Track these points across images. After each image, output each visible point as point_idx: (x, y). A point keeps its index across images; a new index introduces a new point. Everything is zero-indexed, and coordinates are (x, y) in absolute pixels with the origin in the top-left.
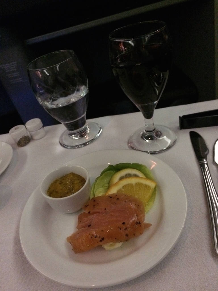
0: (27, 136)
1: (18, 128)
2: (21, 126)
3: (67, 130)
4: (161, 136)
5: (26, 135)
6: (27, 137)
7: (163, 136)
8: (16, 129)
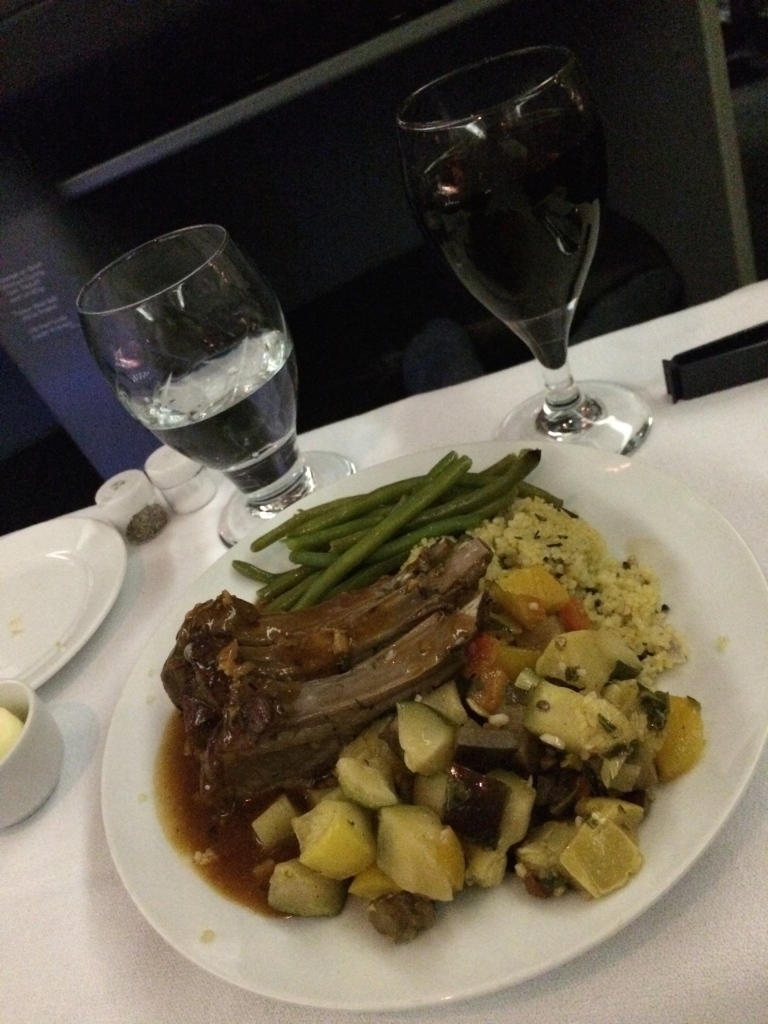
0: (157, 506)
1: (123, 483)
2: (131, 477)
3: (240, 493)
4: (603, 416)
5: (151, 502)
6: (155, 509)
7: (606, 416)
8: (116, 486)
